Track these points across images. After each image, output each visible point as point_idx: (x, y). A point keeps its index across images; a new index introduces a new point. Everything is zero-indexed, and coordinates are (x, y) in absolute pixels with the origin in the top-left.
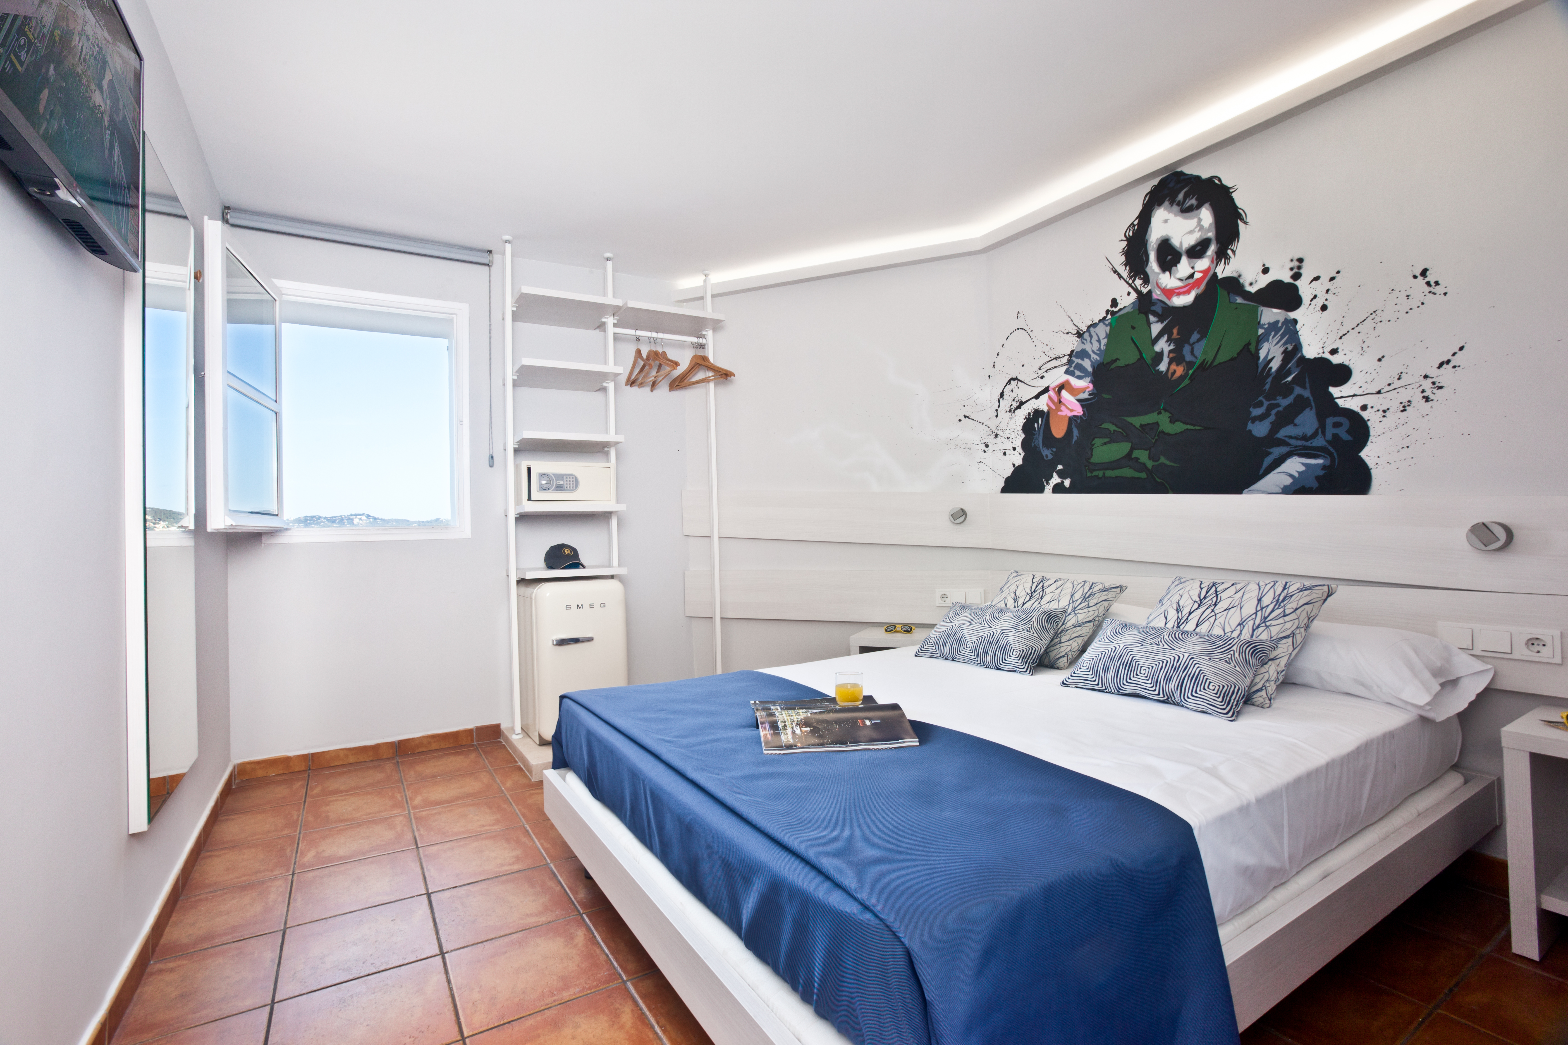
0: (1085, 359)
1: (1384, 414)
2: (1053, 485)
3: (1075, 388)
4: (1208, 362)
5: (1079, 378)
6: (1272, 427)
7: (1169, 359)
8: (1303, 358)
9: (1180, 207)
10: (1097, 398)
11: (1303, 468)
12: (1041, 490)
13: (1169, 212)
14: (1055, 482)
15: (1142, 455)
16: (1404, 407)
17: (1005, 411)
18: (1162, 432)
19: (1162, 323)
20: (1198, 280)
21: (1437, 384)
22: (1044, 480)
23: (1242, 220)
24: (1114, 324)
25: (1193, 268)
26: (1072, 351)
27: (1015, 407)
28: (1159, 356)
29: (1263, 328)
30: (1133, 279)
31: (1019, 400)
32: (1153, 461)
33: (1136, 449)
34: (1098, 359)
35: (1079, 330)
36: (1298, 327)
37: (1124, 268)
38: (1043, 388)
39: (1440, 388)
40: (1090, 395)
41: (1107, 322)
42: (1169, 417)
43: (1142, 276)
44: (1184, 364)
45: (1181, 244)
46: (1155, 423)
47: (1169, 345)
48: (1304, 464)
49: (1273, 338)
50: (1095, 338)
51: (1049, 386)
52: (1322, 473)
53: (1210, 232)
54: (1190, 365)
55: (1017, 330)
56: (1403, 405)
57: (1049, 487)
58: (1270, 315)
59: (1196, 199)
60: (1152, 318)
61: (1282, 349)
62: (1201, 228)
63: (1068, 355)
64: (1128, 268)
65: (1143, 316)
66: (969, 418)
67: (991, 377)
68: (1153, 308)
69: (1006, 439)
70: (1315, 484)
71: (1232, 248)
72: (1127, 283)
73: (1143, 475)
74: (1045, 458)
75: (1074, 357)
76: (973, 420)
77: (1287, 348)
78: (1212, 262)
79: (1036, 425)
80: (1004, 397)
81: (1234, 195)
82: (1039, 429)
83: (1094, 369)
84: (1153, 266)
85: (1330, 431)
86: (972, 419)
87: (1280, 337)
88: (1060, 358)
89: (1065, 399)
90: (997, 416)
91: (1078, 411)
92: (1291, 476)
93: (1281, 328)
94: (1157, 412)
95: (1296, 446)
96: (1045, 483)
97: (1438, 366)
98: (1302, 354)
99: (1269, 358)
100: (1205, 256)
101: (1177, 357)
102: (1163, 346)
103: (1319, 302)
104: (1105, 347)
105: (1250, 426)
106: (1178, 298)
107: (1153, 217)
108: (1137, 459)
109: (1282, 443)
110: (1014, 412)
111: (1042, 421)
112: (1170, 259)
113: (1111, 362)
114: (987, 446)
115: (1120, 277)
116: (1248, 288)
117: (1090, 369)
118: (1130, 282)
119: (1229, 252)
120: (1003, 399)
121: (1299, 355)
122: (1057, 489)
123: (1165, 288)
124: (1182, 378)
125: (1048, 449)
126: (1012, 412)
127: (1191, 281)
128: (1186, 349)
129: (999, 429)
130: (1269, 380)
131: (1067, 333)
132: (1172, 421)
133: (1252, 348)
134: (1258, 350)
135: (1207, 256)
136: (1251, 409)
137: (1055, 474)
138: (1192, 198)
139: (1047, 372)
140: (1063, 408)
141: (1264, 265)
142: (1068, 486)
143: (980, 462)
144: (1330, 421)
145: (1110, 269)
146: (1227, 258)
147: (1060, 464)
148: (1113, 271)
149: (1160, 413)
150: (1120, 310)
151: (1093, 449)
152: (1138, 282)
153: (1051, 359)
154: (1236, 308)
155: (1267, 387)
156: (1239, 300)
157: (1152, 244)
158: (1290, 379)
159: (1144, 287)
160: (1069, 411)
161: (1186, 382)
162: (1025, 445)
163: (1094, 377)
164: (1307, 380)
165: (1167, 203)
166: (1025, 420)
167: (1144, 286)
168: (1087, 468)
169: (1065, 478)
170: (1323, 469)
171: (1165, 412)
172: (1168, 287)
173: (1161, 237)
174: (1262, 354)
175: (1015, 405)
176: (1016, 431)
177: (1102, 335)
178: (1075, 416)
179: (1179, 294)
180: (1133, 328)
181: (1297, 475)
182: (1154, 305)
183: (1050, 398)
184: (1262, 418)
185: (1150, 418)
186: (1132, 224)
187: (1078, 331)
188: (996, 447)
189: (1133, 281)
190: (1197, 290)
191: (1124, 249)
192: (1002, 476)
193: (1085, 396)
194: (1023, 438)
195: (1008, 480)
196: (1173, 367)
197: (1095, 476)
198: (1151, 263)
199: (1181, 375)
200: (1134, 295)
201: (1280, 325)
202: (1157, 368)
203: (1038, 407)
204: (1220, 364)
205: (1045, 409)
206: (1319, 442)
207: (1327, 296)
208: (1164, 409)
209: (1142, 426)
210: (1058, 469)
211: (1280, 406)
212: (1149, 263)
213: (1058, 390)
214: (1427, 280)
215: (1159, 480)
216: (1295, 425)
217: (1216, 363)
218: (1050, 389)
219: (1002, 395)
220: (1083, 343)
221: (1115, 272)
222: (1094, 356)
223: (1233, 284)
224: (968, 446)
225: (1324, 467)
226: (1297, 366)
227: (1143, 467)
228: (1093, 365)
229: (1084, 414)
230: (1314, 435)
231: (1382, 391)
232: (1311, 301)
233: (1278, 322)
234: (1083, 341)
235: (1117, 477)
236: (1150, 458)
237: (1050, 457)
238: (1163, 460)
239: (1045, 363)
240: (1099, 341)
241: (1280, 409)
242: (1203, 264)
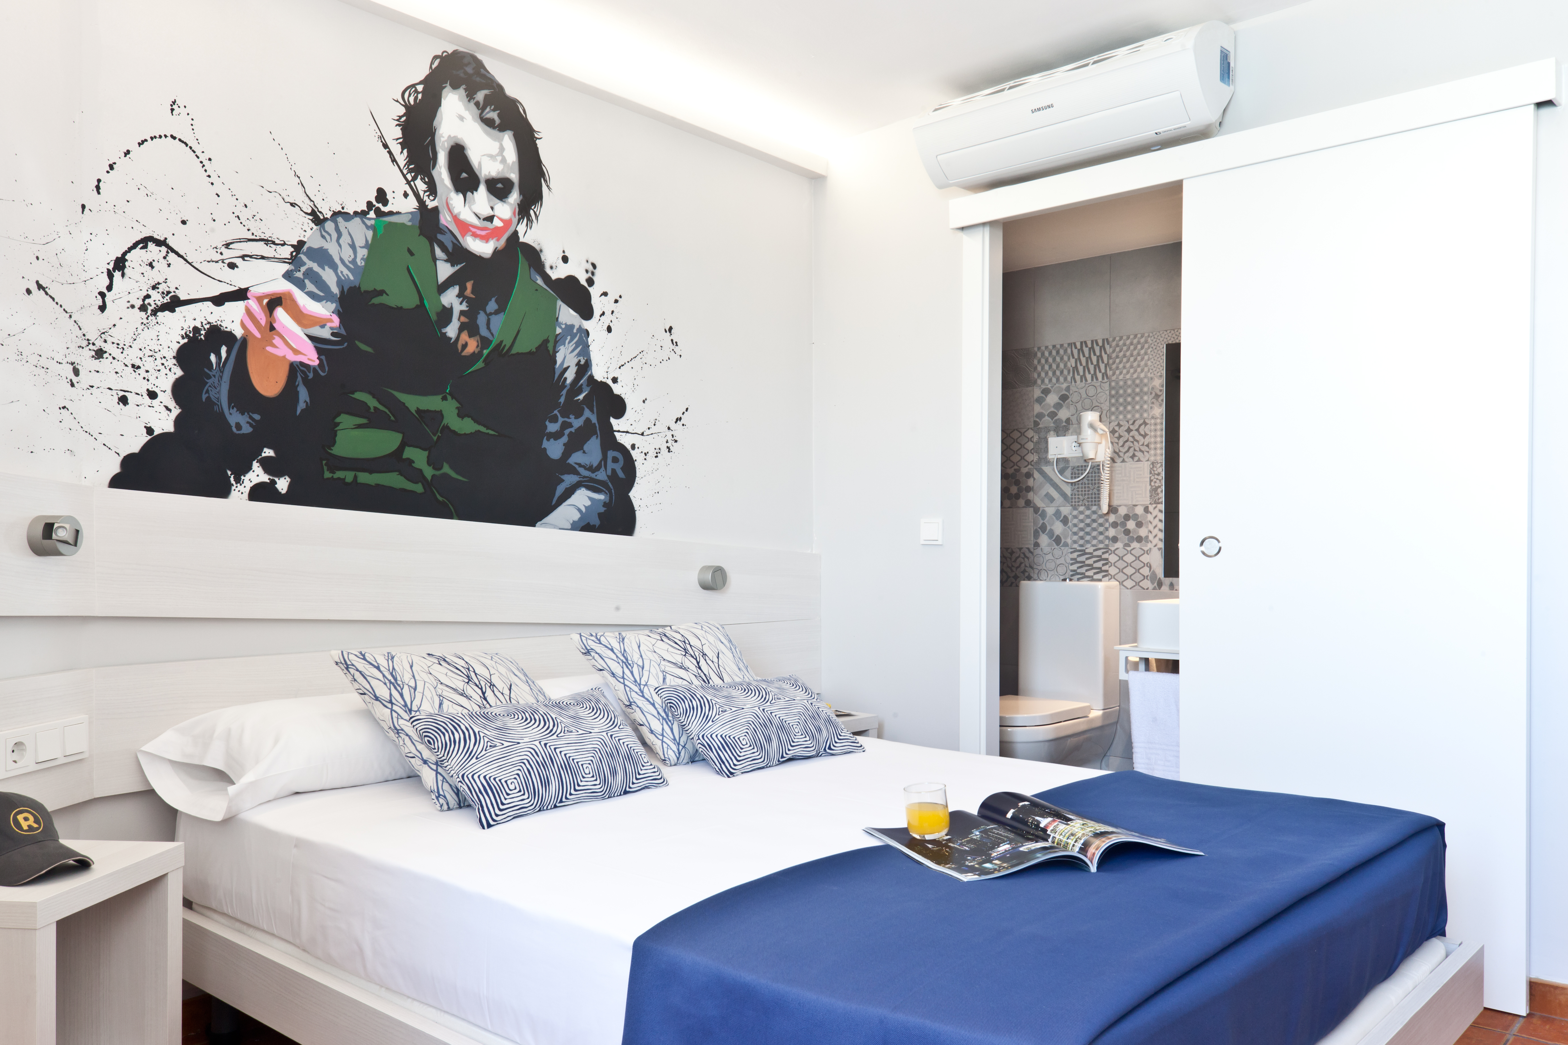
0: (326, 267)
1: (645, 457)
2: (252, 484)
3: (305, 312)
4: (505, 345)
5: (313, 296)
6: (565, 449)
7: (460, 324)
8: (591, 377)
9: (480, 111)
10: (346, 344)
11: (588, 503)
12: (223, 491)
13: (467, 109)
14: (256, 481)
15: (418, 457)
16: (657, 453)
17: (129, 304)
18: (447, 427)
19: (453, 265)
20: (497, 228)
21: (675, 438)
22: (229, 473)
23: (545, 181)
24: (380, 231)
25: (492, 208)
26: (301, 243)
27: (159, 304)
28: (446, 314)
29: (561, 327)
30: (413, 174)
31: (169, 292)
32: (434, 468)
33: (409, 446)
34: (352, 278)
35: (316, 210)
36: (590, 340)
37: (401, 150)
38: (237, 288)
39: (676, 441)
40: (333, 334)
41: (369, 223)
42: (457, 408)
43: (427, 180)
44: (478, 337)
45: (480, 164)
46: (438, 411)
47: (461, 303)
48: (590, 498)
49: (569, 343)
50: (345, 240)
51: (247, 289)
52: (602, 510)
53: (514, 173)
54: (485, 342)
55: (169, 138)
56: (656, 451)
57: (240, 488)
58: (567, 315)
59: (499, 115)
60: (438, 252)
61: (576, 361)
62: (503, 161)
63: (293, 246)
64: (405, 151)
65: (424, 241)
66: (47, 294)
67: (86, 210)
68: (440, 237)
69: (130, 369)
70: (596, 522)
71: (535, 210)
72: (404, 176)
73: (418, 488)
74: (234, 429)
75: (304, 254)
76: (53, 299)
77: (580, 361)
78: (514, 213)
79: (213, 358)
80: (126, 271)
81: (538, 142)
82: (222, 367)
83: (342, 292)
84: (442, 172)
85: (611, 465)
86: (51, 297)
87: (574, 345)
88: (274, 243)
89: (284, 327)
90: (103, 308)
91: (311, 357)
92: (579, 510)
93: (576, 334)
94: (440, 397)
95: (584, 477)
96: (232, 479)
97: (675, 420)
98: (592, 372)
99: (565, 366)
100: (506, 199)
101: (469, 327)
102: (450, 298)
103: (606, 320)
104: (363, 264)
105: (546, 444)
106: (474, 241)
107: (445, 100)
108: (410, 461)
109: (572, 470)
110: (154, 313)
111: (229, 352)
112: (465, 178)
113: (372, 291)
114: (76, 372)
115: (394, 160)
116: (548, 271)
117: (335, 290)
118: (409, 177)
119: (532, 212)
120: (123, 275)
121: (589, 373)
122: (261, 493)
123: (458, 216)
124: (475, 357)
125: (243, 414)
126: (149, 312)
127: (487, 224)
128: (481, 319)
129: (109, 339)
130: (564, 392)
131: (293, 205)
132: (461, 415)
133: (550, 346)
134: (555, 352)
135: (508, 203)
136: (547, 423)
137: (255, 465)
138: (494, 110)
139: (244, 260)
140: (277, 341)
141: (564, 252)
142: (284, 492)
143: (64, 408)
144: (611, 454)
145: (377, 137)
146: (529, 220)
147: (269, 448)
148: (382, 141)
149: (444, 399)
150: (391, 213)
151: (336, 431)
152: (421, 186)
153: (254, 237)
154: (537, 290)
155: (562, 400)
156: (540, 281)
157: (442, 139)
158: (581, 397)
159: (429, 198)
160: (291, 351)
161: (480, 365)
162: (179, 390)
163: (341, 305)
164: (595, 404)
165: (462, 91)
166: (186, 340)
167: (428, 196)
168: (324, 462)
169: (280, 475)
170: (603, 506)
171: (452, 399)
172: (462, 217)
173: (455, 137)
174: (559, 358)
175: (157, 299)
176: (158, 356)
177: (360, 242)
178: (302, 364)
179: (475, 235)
180: (411, 253)
181: (584, 510)
182: (442, 234)
183: (248, 312)
184: (557, 436)
185: (431, 403)
186: (413, 86)
187: (313, 210)
188: (95, 379)
189: (414, 179)
190: (496, 242)
191: (401, 117)
192: (114, 449)
193: (325, 333)
194: (177, 376)
195: (128, 461)
196: (464, 337)
197: (339, 479)
198: (440, 168)
199: (474, 352)
200: (411, 204)
201: (575, 331)
202: (444, 331)
203: (219, 323)
204: (518, 354)
205: (239, 333)
206: (601, 475)
207: (613, 318)
208: (450, 394)
209: (418, 411)
210: (263, 455)
211: (572, 427)
212: (437, 166)
213: (268, 303)
214: (672, 337)
215: (440, 498)
216: (584, 452)
217: (514, 351)
218: (249, 295)
219: (120, 264)
220: (323, 237)
221: (385, 146)
222: (341, 268)
223: (533, 256)
224: (43, 362)
225: (605, 504)
226: (588, 386)
227: (416, 475)
228: (340, 283)
229: (321, 365)
230: (598, 468)
231: (645, 434)
232: (601, 316)
233: (572, 326)
234: (324, 233)
235: (378, 485)
236: (429, 464)
237: (247, 429)
238: (446, 469)
239: (240, 241)
240: (353, 246)
241: (572, 430)
242: (505, 210)
